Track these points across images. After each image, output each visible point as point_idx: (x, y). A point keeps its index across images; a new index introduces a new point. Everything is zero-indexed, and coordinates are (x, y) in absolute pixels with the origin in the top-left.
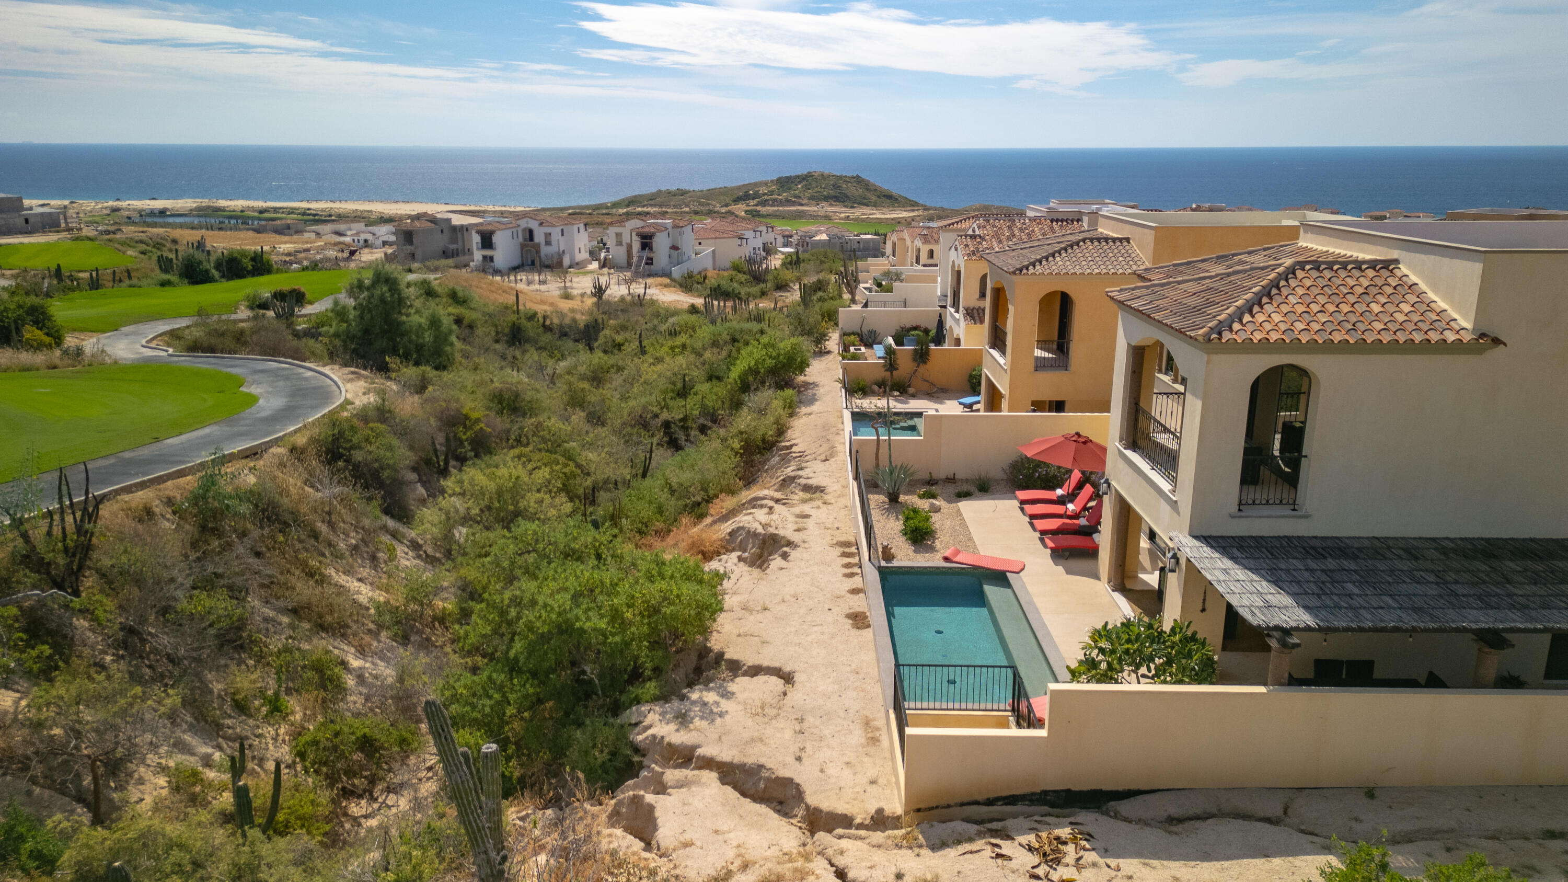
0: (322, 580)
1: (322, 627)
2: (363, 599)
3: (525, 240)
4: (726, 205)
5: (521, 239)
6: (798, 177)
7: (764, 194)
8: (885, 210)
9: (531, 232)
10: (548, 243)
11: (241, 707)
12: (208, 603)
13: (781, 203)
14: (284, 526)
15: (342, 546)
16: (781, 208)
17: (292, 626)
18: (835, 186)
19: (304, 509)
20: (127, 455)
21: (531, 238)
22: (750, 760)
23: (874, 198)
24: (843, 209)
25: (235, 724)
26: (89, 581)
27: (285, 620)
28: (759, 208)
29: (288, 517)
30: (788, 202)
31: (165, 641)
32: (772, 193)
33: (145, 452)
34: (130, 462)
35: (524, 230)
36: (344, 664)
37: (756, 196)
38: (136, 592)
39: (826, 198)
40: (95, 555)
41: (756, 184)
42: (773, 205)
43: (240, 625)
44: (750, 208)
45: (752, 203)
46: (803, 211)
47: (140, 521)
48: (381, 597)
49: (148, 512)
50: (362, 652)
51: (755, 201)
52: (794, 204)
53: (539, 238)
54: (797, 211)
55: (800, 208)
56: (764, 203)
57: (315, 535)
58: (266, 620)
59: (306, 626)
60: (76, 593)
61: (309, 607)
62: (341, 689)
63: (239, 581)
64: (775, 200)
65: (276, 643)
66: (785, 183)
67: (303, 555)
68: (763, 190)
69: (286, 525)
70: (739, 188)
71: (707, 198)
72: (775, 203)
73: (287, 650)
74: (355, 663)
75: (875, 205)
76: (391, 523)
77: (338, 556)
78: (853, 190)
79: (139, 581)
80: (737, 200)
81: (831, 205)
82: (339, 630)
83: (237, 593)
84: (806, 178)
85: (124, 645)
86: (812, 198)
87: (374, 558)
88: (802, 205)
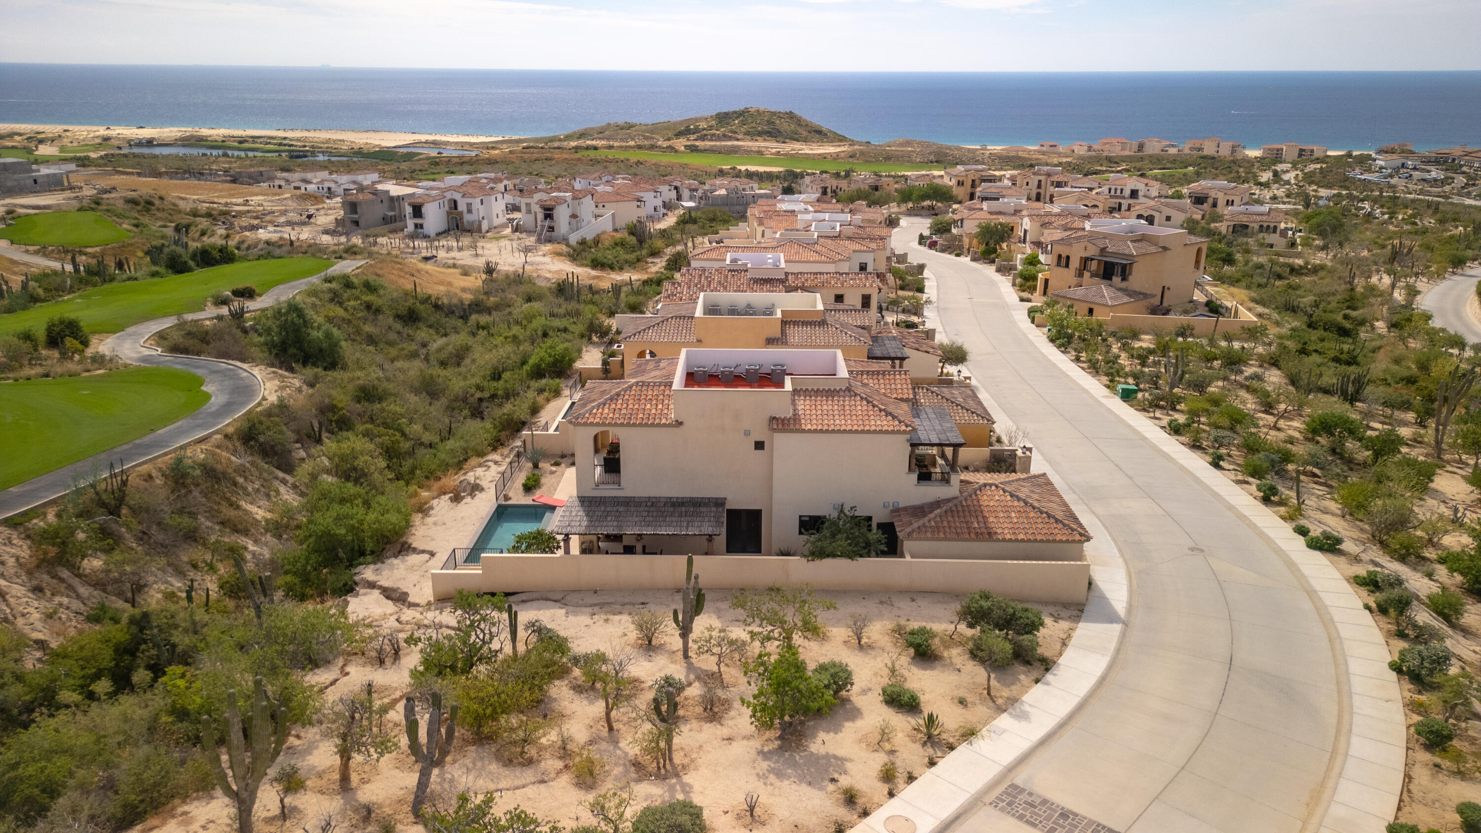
0: (238, 507)
1: (236, 531)
2: (259, 517)
3: (450, 208)
4: (669, 139)
5: (447, 208)
6: (735, 112)
7: (704, 129)
8: (814, 146)
9: (455, 202)
10: (470, 211)
11: (195, 566)
12: (179, 520)
13: (719, 138)
14: (218, 481)
15: (250, 489)
16: (718, 143)
17: (220, 530)
18: (770, 122)
19: (230, 471)
20: (137, 441)
21: (456, 208)
22: (395, 586)
23: (805, 133)
24: (775, 144)
25: (191, 574)
26: (124, 511)
27: (217, 527)
28: (697, 143)
29: (221, 476)
30: (725, 137)
31: (161, 537)
32: (711, 128)
33: (147, 439)
34: (139, 446)
35: (450, 200)
36: (246, 548)
37: (696, 130)
38: (146, 515)
39: (760, 134)
40: (127, 499)
41: (697, 120)
42: (711, 140)
43: (196, 530)
44: (689, 143)
45: (692, 137)
46: (737, 146)
47: (146, 480)
48: (269, 516)
49: (150, 477)
50: (256, 542)
51: (695, 136)
52: (730, 138)
53: (462, 207)
54: (733, 146)
55: (736, 143)
56: (703, 138)
57: (235, 484)
58: (207, 528)
59: (228, 530)
60: (119, 516)
61: (229, 520)
62: (244, 559)
63: (194, 509)
64: (713, 135)
65: (213, 538)
66: (723, 118)
67: (228, 495)
68: (703, 125)
69: (220, 479)
70: (681, 123)
71: (652, 132)
72: (713, 137)
73: (217, 541)
74: (251, 547)
75: (805, 140)
76: (281, 474)
77: (248, 495)
78: (785, 126)
79: (147, 511)
80: (679, 134)
81: (765, 140)
82: (246, 532)
83: (192, 515)
84: (742, 114)
85: (141, 539)
86: (747, 133)
87: (268, 496)
88: (738, 140)
